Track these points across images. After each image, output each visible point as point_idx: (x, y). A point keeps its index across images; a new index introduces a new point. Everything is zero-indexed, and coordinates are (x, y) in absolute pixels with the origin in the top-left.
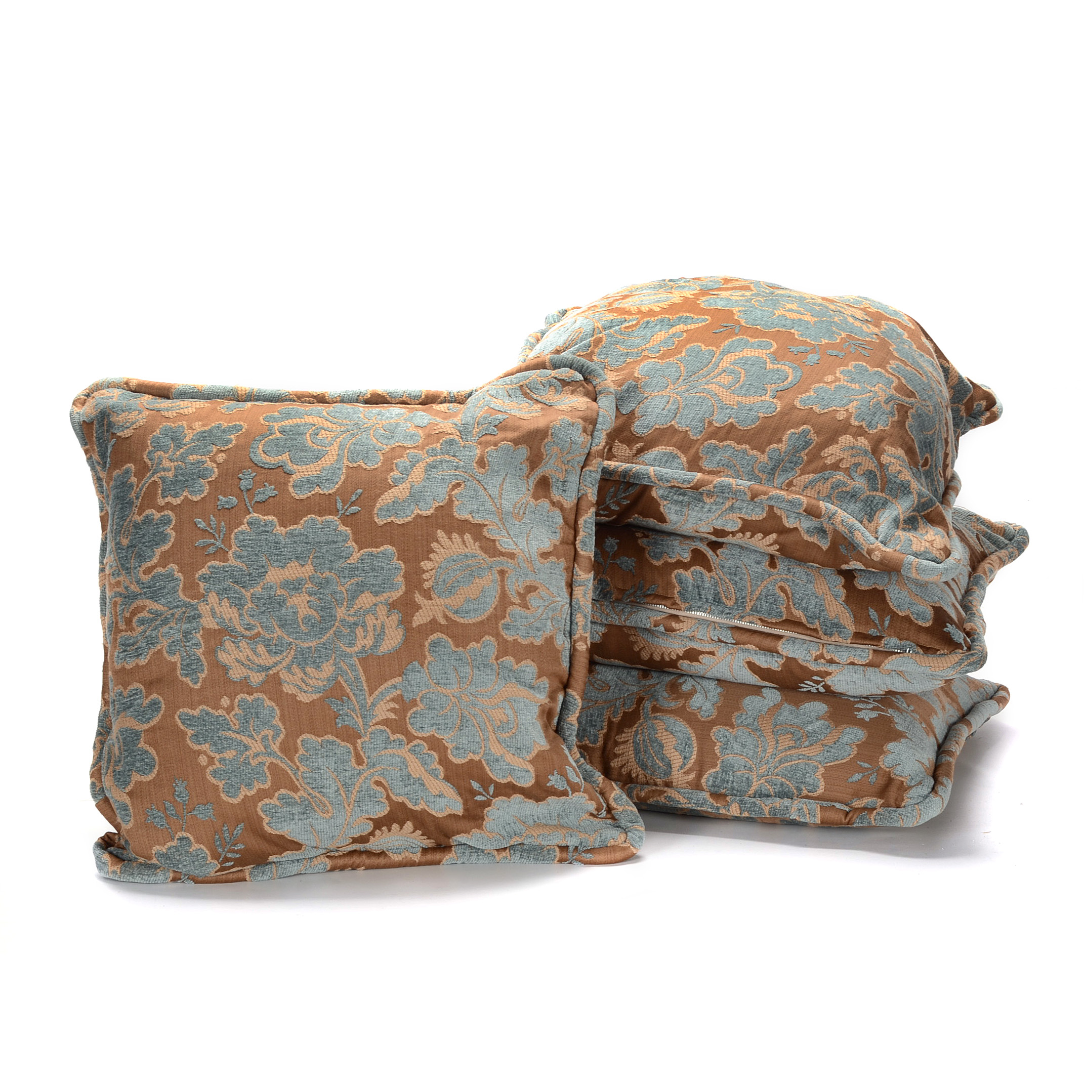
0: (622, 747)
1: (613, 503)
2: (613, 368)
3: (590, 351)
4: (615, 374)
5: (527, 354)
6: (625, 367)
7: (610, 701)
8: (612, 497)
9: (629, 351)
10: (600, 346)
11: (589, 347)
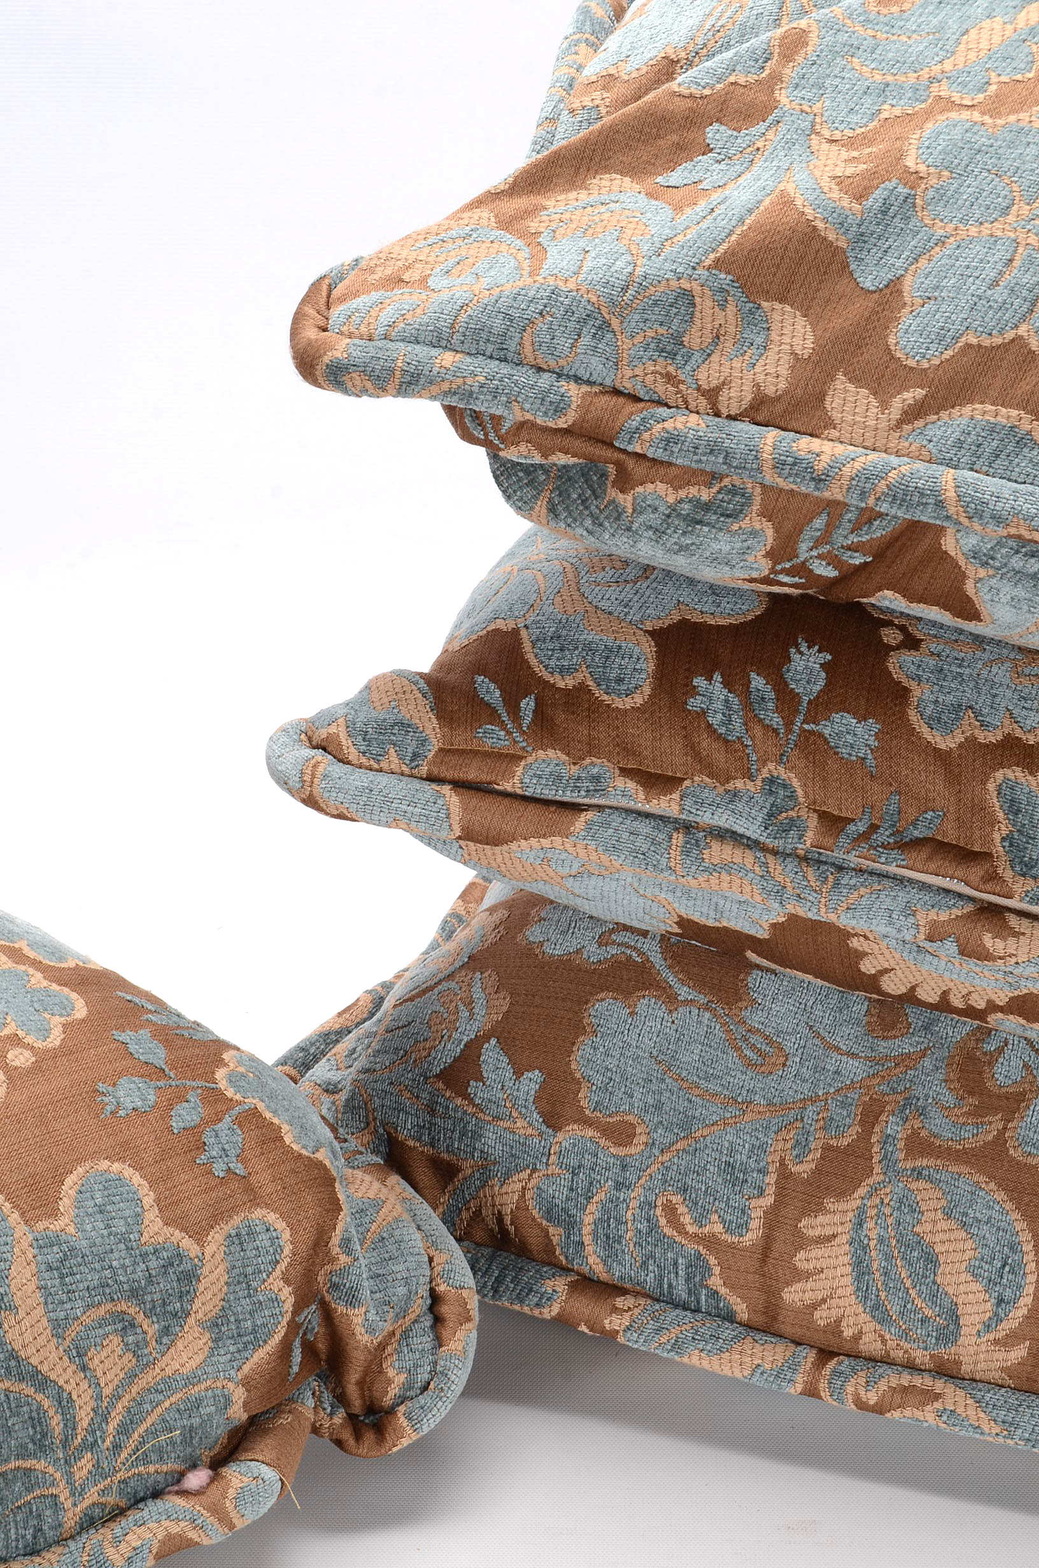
0: (817, 1252)
1: (819, 557)
2: (837, 135)
3: (767, 72)
4: (844, 154)
5: (579, 59)
6: (876, 131)
7: (785, 1106)
8: (817, 543)
9: (889, 78)
10: (799, 59)
11: (767, 60)
